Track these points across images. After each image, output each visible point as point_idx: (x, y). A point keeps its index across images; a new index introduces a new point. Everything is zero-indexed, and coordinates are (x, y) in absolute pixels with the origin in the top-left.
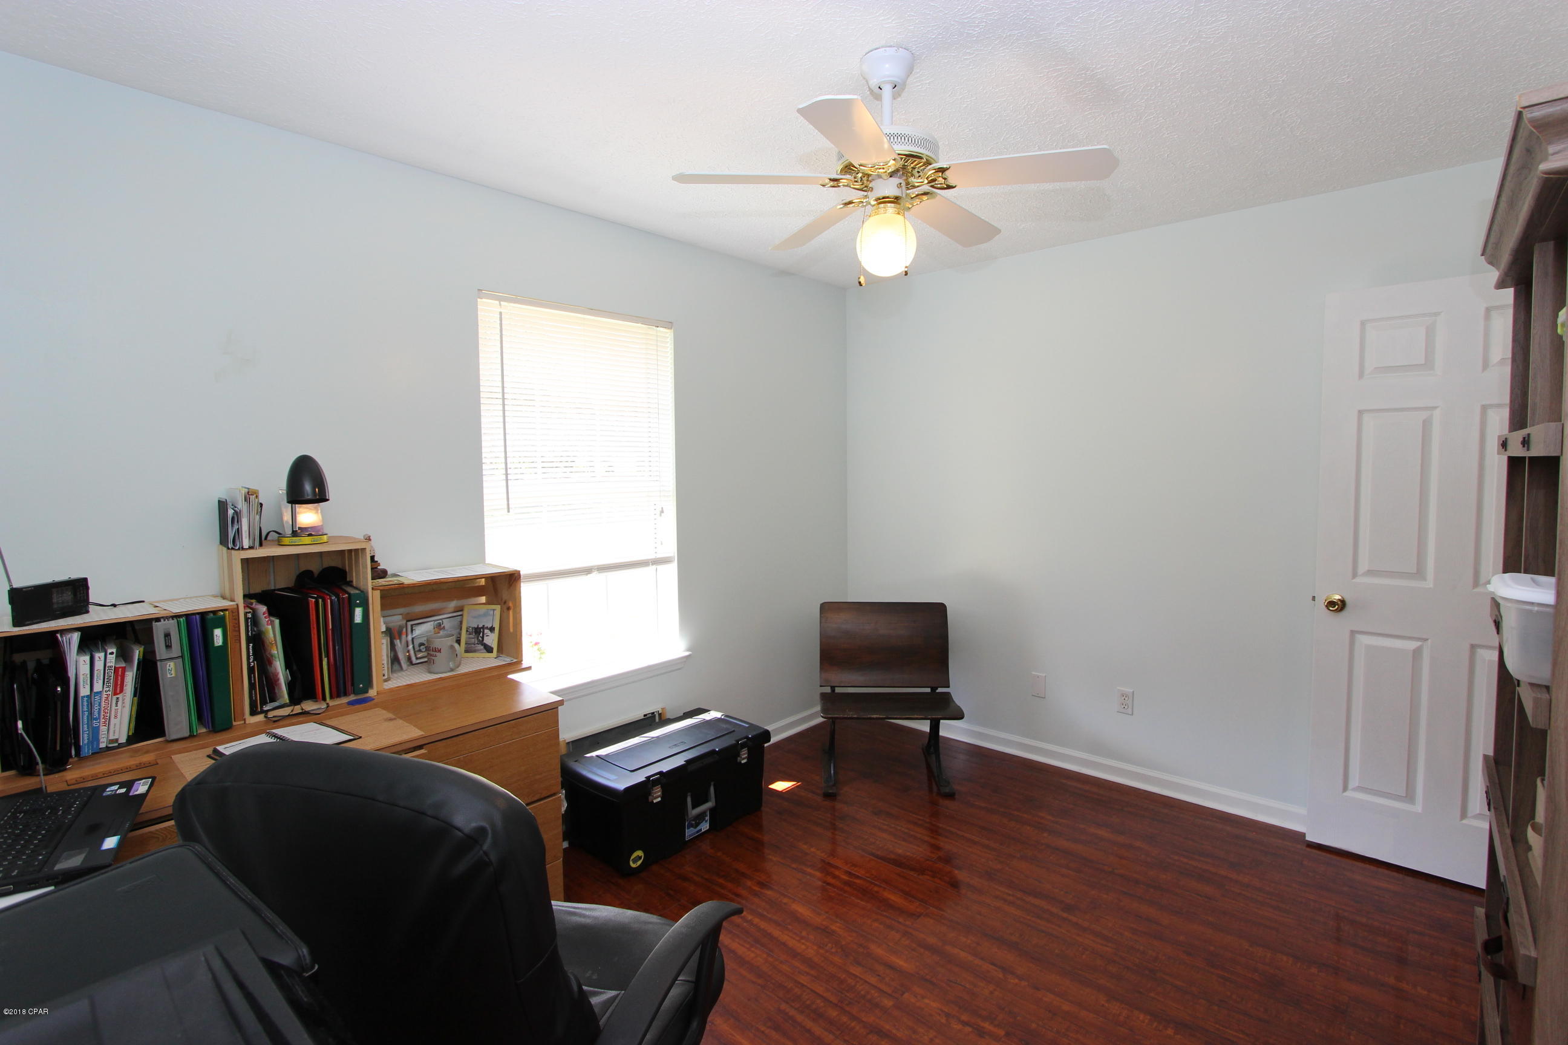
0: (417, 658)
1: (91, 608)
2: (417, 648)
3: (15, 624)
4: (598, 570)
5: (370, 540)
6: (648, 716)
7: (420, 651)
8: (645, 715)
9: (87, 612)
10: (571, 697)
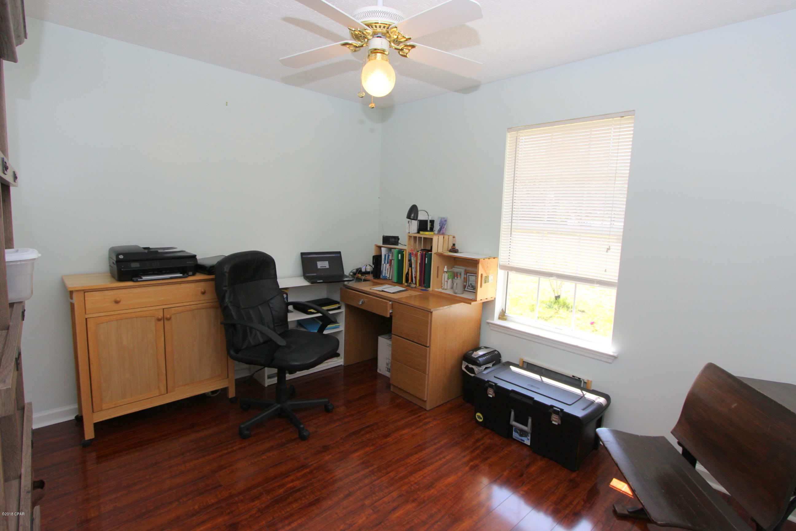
0: (467, 289)
1: (399, 244)
2: (469, 285)
3: (383, 244)
4: (556, 276)
5: (455, 237)
6: (575, 378)
7: (469, 286)
8: (573, 376)
9: (398, 245)
10: (528, 338)
